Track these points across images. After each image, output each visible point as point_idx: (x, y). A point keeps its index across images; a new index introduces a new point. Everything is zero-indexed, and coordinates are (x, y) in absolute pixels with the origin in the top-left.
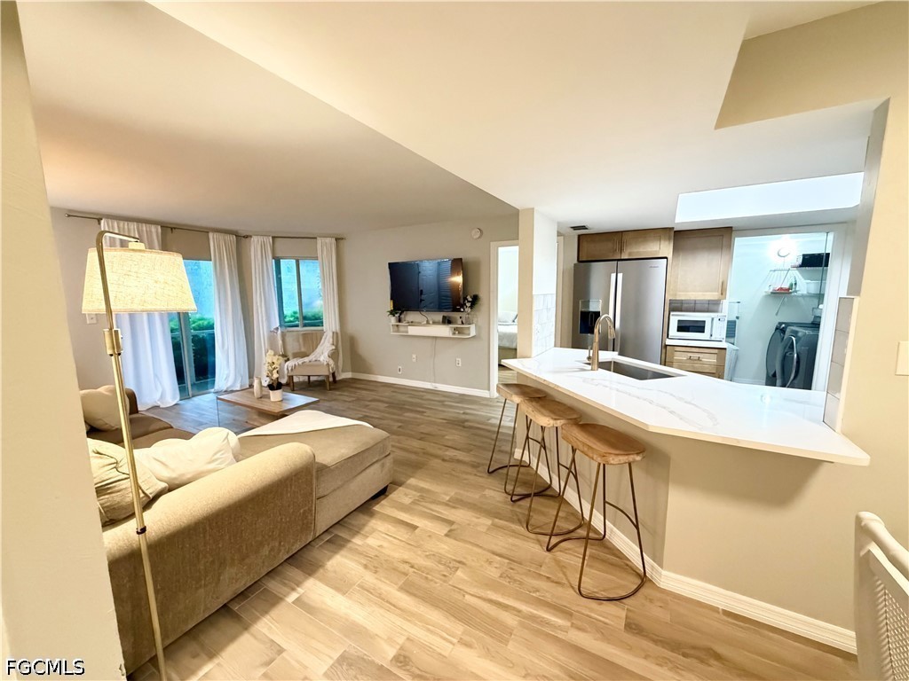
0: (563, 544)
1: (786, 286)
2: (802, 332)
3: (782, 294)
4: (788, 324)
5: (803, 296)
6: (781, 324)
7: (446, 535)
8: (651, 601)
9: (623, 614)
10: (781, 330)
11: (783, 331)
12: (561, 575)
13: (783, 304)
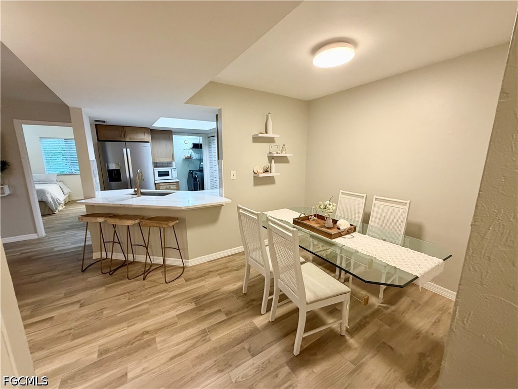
0: (148, 275)
1: (189, 156)
2: (198, 173)
3: (189, 159)
4: (193, 171)
5: (195, 160)
6: (190, 171)
7: (80, 307)
8: (189, 271)
9: (183, 279)
10: (191, 173)
11: (192, 173)
12: (155, 283)
13: (189, 163)
